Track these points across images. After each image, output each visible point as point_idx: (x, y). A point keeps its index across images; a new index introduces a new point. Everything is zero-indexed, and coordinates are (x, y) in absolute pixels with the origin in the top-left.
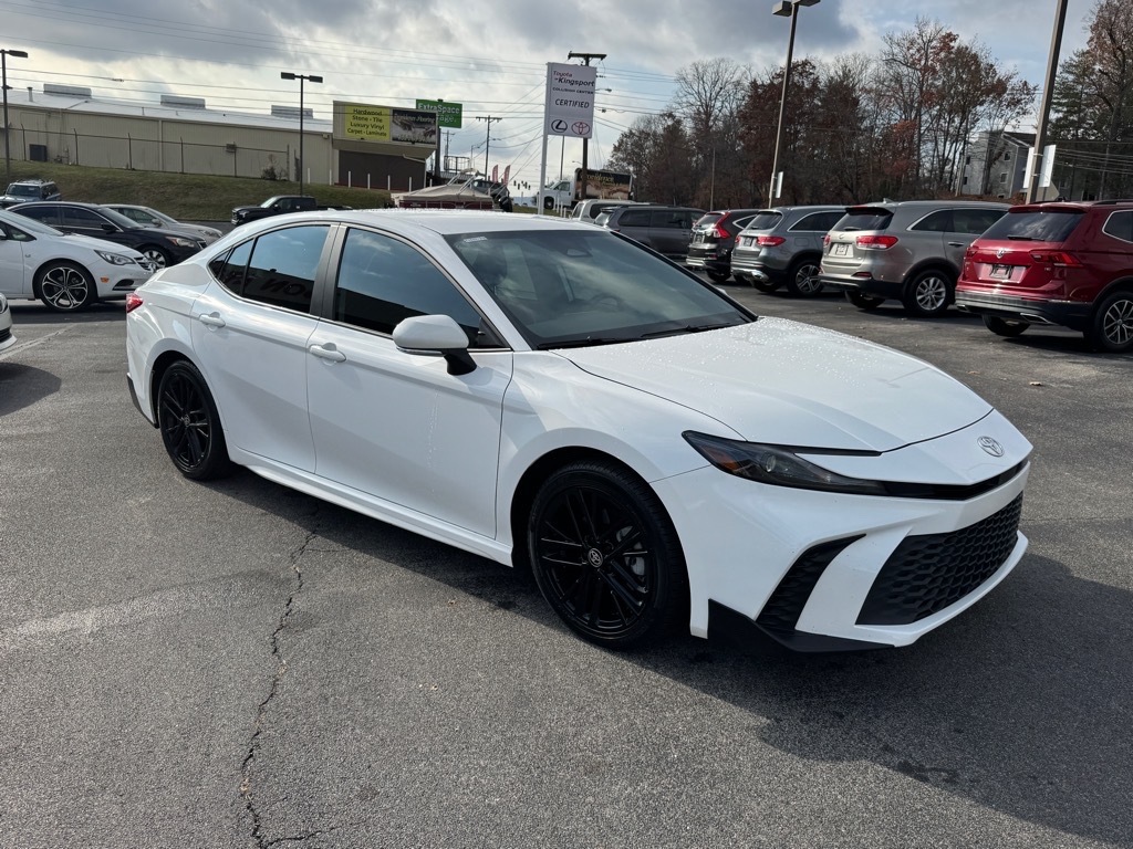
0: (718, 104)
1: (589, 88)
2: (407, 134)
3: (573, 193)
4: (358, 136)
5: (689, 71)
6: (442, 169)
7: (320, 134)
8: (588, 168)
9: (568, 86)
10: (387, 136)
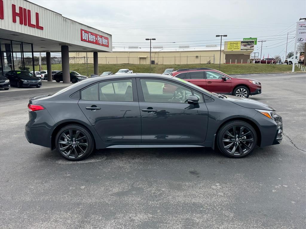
2: (245, 48)
4: (231, 50)
9: (304, 28)
10: (240, 49)
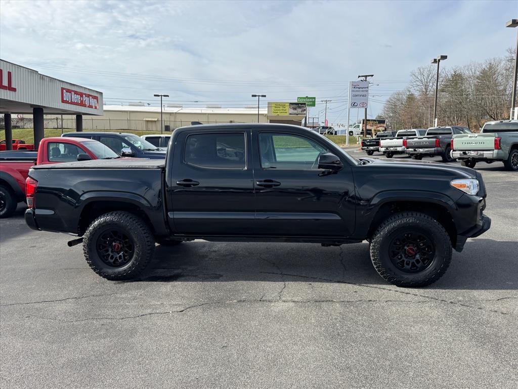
0: (431, 84)
1: (367, 89)
2: (295, 112)
3: (361, 129)
4: (277, 114)
5: (416, 71)
6: (307, 123)
7: (263, 115)
8: (367, 119)
9: (358, 89)
10: (287, 113)
